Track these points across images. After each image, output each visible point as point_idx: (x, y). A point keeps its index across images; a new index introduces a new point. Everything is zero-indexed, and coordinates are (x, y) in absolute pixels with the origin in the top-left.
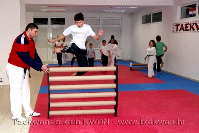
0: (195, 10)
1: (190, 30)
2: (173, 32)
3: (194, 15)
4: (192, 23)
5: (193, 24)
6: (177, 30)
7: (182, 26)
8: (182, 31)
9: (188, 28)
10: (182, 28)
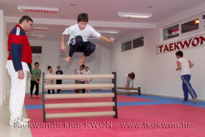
0: (178, 30)
1: (175, 49)
2: (157, 54)
3: (178, 35)
4: (176, 42)
5: (178, 43)
6: (161, 52)
7: (166, 46)
8: (166, 51)
9: (173, 48)
10: (166, 49)
